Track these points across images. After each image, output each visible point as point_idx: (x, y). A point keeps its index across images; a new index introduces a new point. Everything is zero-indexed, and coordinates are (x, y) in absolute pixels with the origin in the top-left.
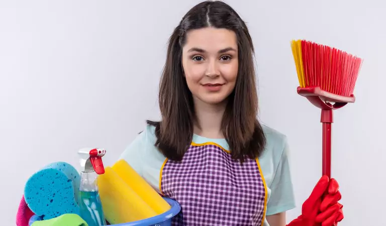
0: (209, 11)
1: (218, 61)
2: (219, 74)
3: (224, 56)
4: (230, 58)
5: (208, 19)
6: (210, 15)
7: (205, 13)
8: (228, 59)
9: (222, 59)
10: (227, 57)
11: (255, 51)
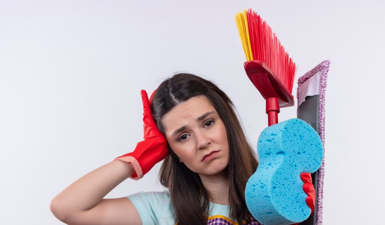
0: (171, 89)
1: (202, 129)
2: (209, 141)
3: (206, 122)
4: (214, 121)
5: (173, 97)
6: (173, 92)
7: (168, 92)
8: (212, 123)
9: (206, 126)
10: (210, 122)
11: (234, 103)
